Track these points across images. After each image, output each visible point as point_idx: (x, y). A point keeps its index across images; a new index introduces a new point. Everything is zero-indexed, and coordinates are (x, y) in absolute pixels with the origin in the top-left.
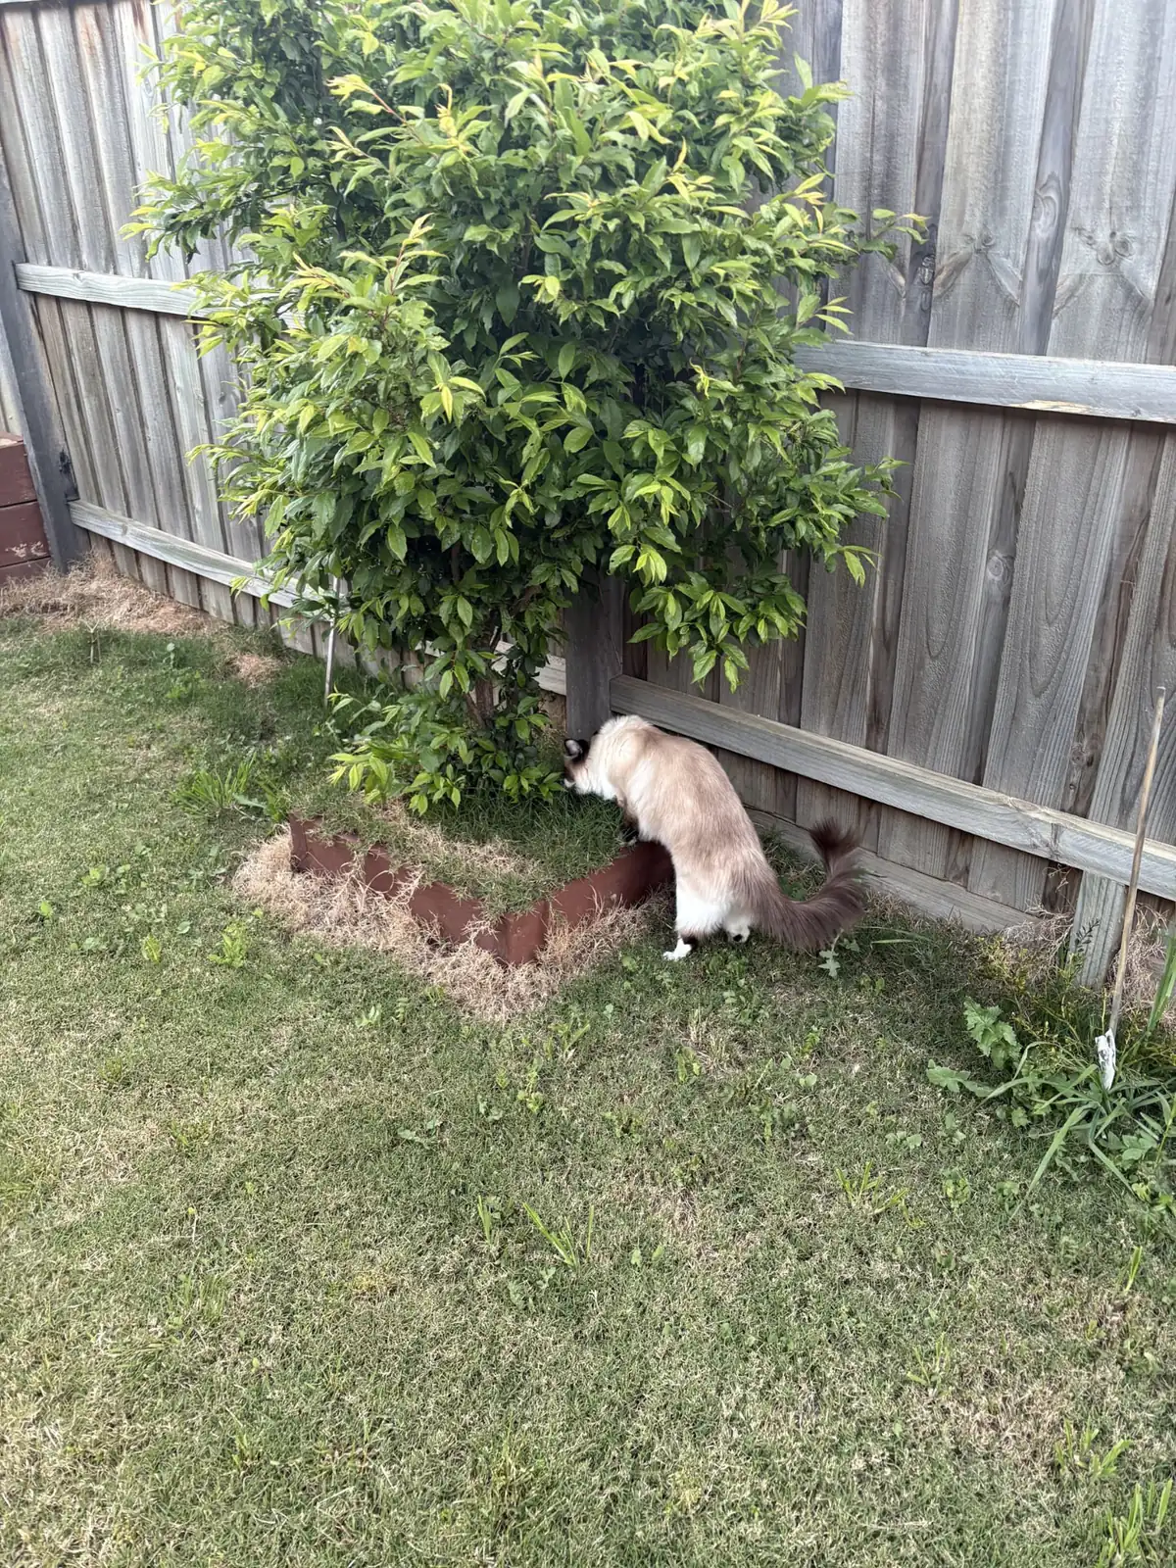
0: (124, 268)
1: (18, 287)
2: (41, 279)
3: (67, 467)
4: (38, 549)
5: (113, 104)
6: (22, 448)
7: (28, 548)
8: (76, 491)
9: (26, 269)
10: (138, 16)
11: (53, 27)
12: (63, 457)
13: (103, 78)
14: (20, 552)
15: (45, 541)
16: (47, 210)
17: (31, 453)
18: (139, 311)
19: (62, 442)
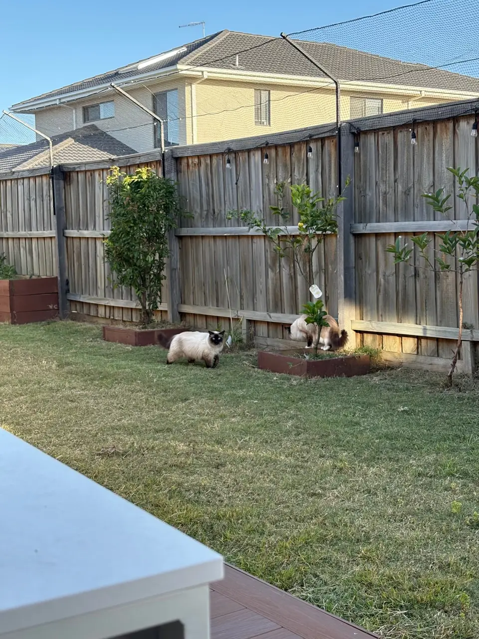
0: (90, 229)
1: (63, 235)
2: (69, 233)
3: (68, 283)
4: (56, 307)
5: (92, 192)
6: (57, 277)
7: (53, 306)
8: (69, 290)
9: (66, 231)
10: (99, 175)
11: (81, 176)
12: (67, 280)
13: (91, 187)
14: (51, 307)
15: (58, 305)
16: (73, 216)
17: (59, 278)
18: (92, 238)
19: (67, 275)
